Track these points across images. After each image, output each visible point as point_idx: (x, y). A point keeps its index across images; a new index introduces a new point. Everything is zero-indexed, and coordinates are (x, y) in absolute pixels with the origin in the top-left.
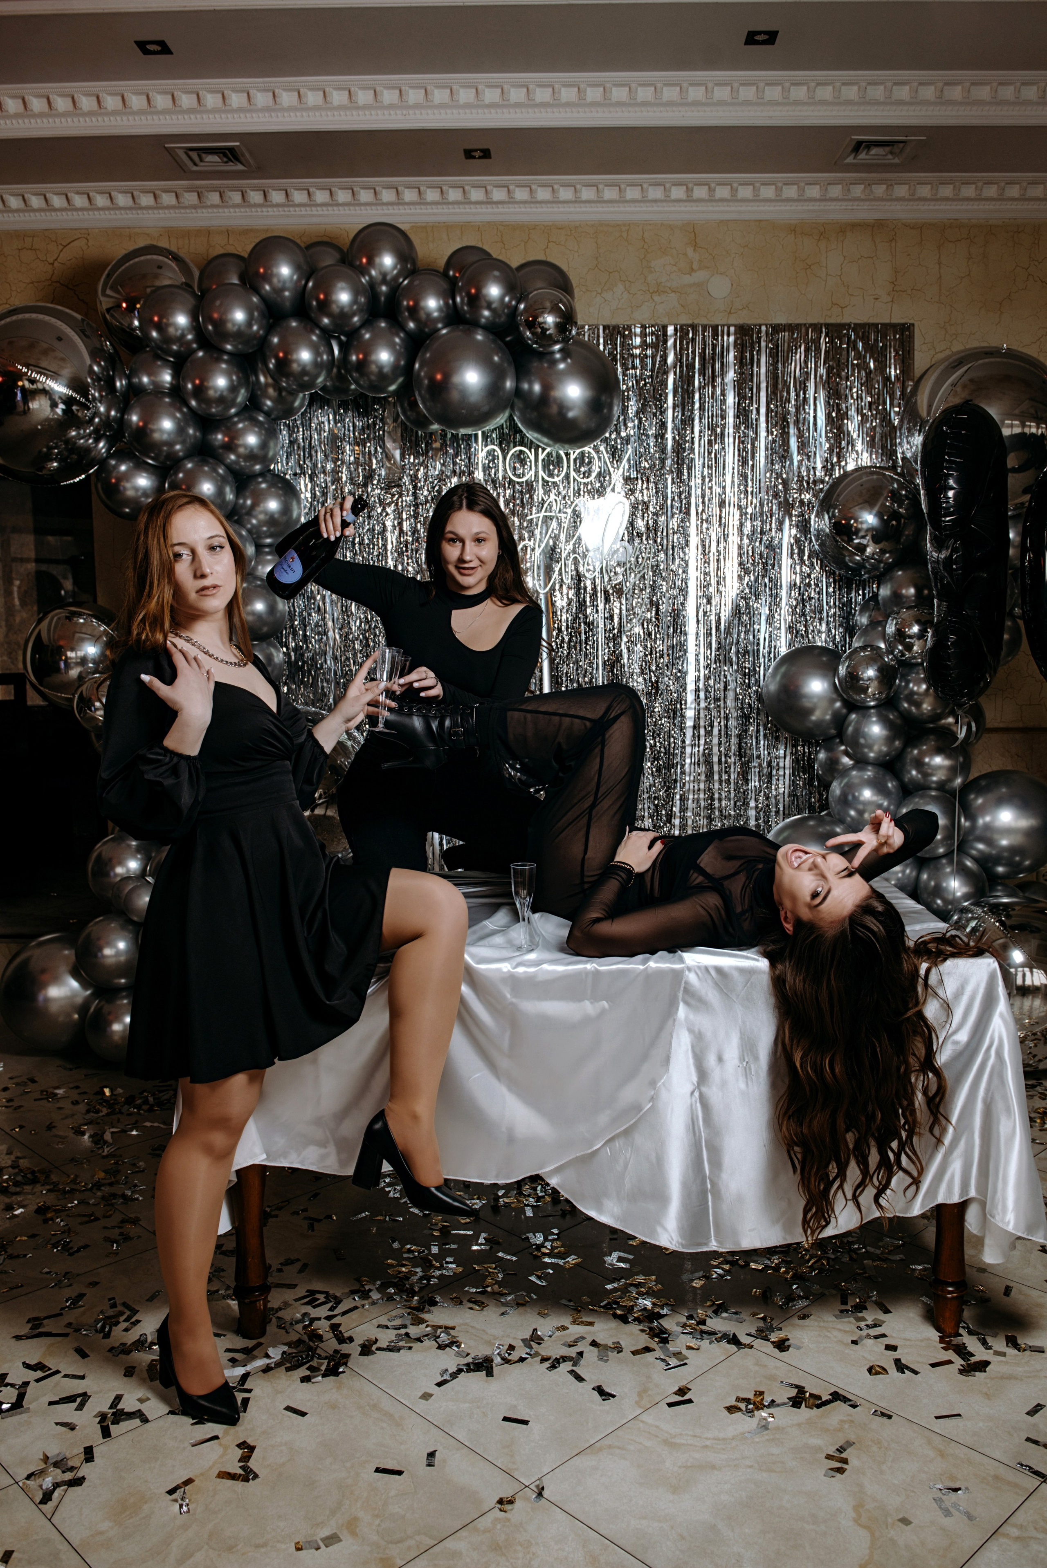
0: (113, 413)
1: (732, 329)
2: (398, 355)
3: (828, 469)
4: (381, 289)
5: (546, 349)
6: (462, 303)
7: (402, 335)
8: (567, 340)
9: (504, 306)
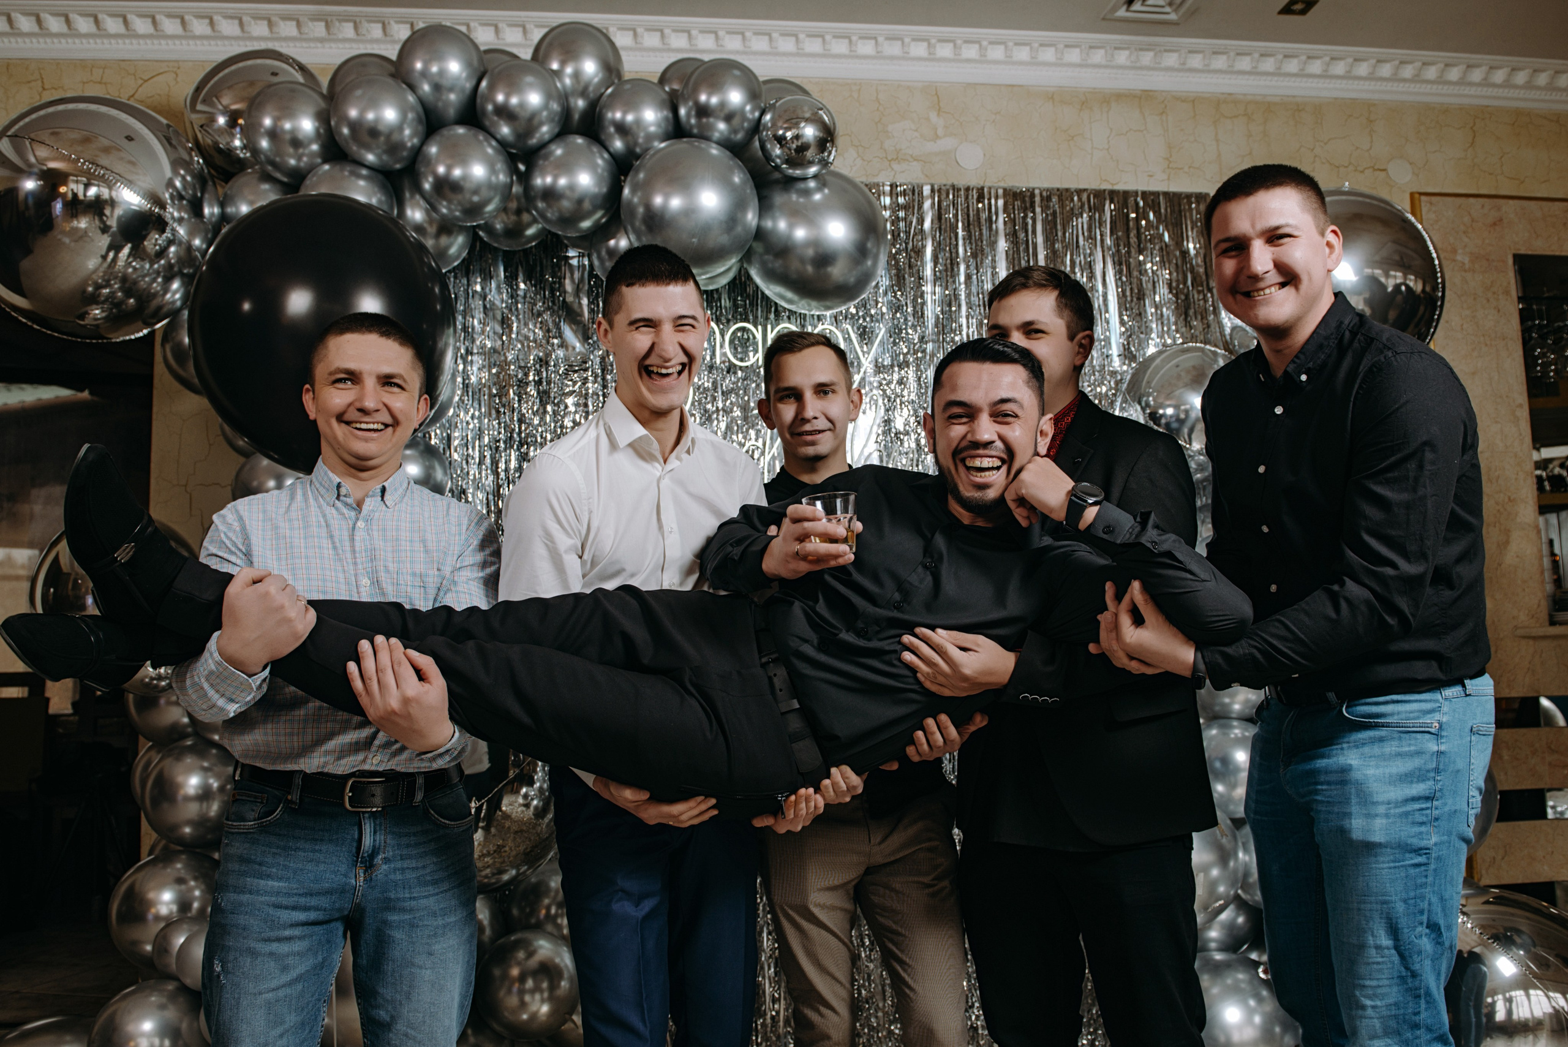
0: (197, 242)
1: (1000, 192)
2: (599, 180)
3: (1127, 355)
4: (576, 104)
5: (798, 172)
6: (688, 115)
7: (606, 155)
8: (825, 163)
9: (744, 117)
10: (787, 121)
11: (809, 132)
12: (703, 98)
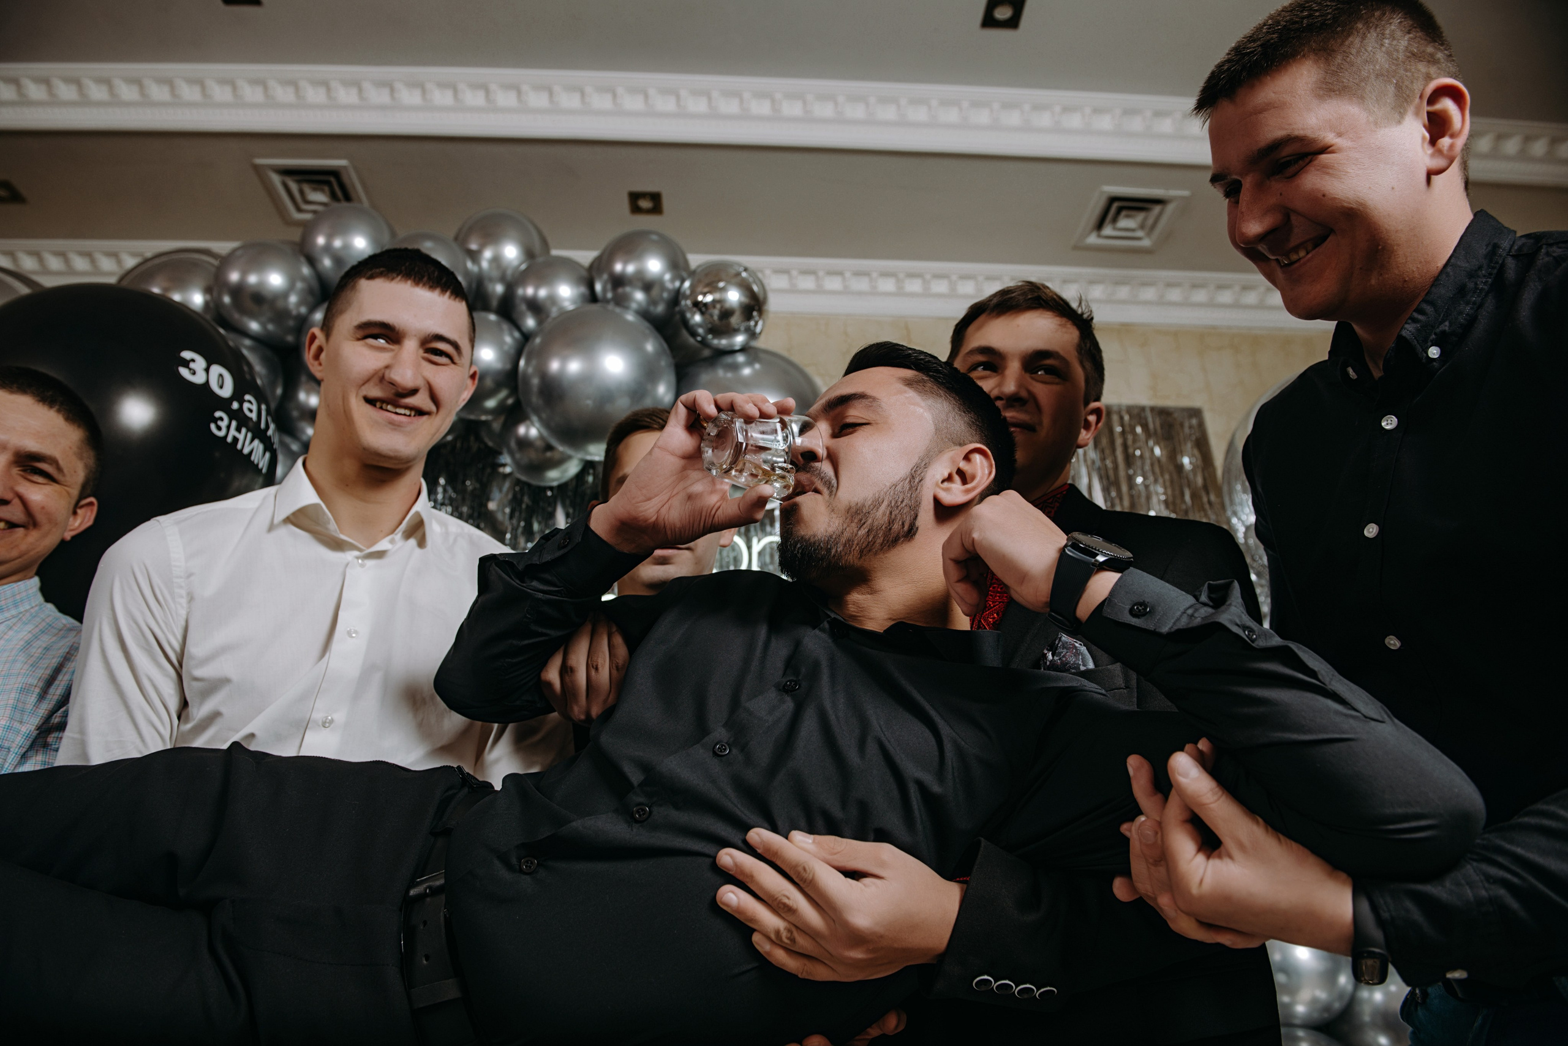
2: (502, 354)
4: (494, 290)
5: (724, 342)
6: (604, 290)
7: (517, 334)
8: (752, 335)
9: (663, 288)
10: (707, 285)
11: (734, 296)
12: (618, 267)
